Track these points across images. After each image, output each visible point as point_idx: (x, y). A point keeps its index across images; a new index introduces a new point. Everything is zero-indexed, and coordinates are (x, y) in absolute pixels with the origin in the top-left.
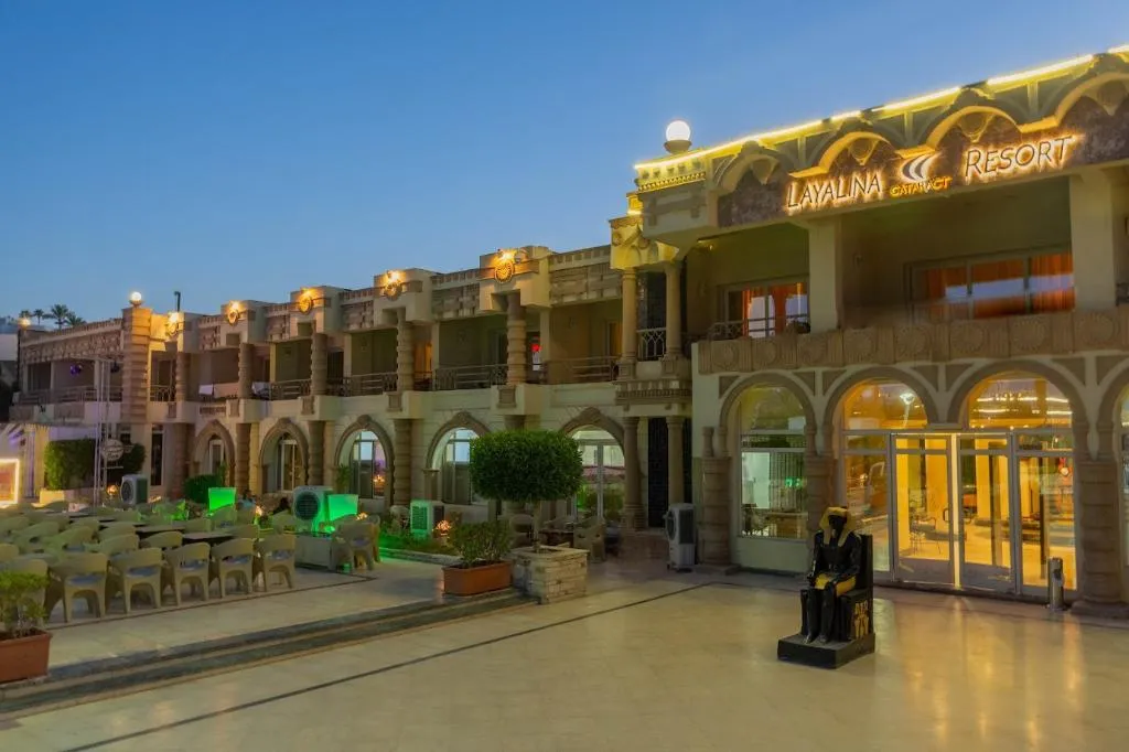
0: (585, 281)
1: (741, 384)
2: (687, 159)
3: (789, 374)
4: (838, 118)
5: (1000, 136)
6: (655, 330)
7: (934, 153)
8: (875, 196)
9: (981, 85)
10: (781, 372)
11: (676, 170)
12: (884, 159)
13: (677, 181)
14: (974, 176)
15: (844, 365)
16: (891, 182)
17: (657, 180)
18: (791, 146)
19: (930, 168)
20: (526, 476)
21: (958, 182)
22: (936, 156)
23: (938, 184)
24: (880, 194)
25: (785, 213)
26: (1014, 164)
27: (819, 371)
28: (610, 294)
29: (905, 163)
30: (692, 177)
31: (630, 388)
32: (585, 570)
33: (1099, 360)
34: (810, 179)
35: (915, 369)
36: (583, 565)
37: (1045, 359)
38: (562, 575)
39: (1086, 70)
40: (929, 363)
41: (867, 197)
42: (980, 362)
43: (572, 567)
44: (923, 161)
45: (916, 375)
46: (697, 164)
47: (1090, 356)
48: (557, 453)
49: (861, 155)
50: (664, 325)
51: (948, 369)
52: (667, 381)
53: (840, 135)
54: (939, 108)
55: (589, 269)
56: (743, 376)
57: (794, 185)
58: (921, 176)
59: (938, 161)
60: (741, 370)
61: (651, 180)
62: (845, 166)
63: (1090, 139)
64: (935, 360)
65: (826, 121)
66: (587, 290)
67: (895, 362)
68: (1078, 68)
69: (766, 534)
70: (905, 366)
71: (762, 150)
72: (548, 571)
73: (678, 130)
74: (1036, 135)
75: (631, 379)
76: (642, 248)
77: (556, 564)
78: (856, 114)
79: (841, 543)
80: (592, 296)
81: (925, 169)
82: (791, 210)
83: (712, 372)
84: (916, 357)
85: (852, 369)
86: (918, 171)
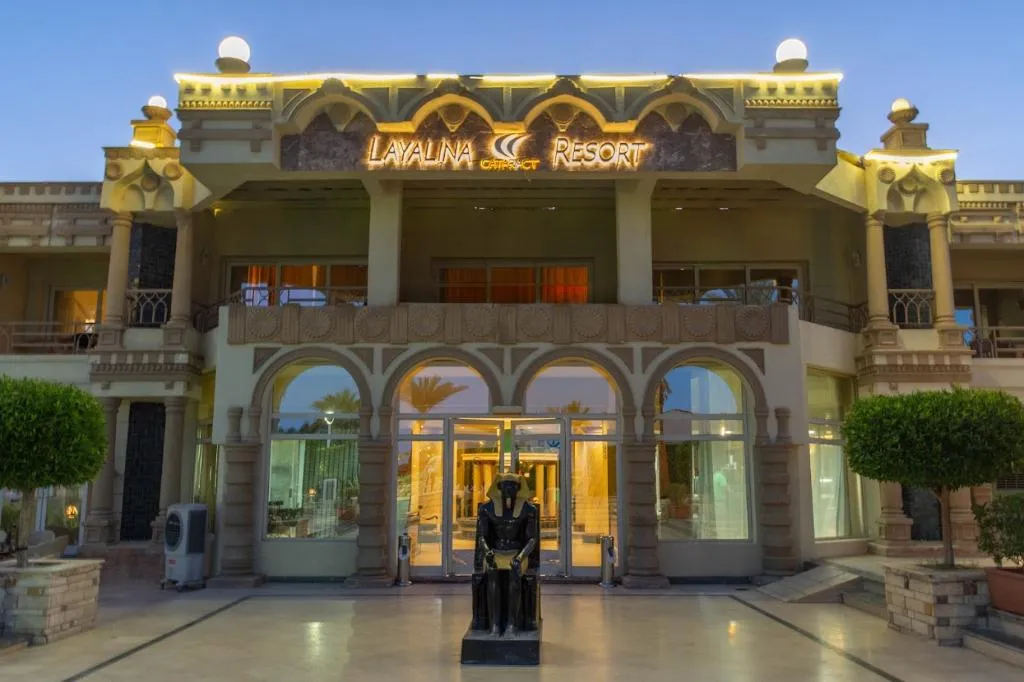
0: (48, 223)
1: (280, 358)
2: (251, 82)
3: (343, 350)
4: (435, 77)
5: (585, 130)
6: (155, 291)
7: (524, 134)
8: (464, 165)
9: (576, 78)
10: (334, 347)
11: (234, 90)
12: (474, 130)
13: (235, 103)
14: (561, 163)
15: (408, 342)
16: (481, 154)
17: (206, 99)
18: (380, 94)
19: (520, 148)
20: (30, 445)
21: (545, 165)
22: (525, 138)
23: (527, 165)
24: (470, 164)
25: (365, 167)
26: (597, 159)
27: (378, 348)
28: (87, 243)
29: (497, 138)
30: (253, 103)
31: (114, 359)
32: (96, 589)
33: (645, 350)
34: (397, 135)
35: (481, 350)
36: (95, 581)
37: (600, 347)
38: (68, 598)
39: (663, 87)
40: (496, 345)
41: (456, 164)
42: (544, 347)
43: (81, 584)
44: (517, 139)
45: (482, 357)
46: (263, 90)
47: (637, 347)
48: (81, 412)
49: (452, 120)
50: (170, 286)
51: (514, 351)
52: (169, 353)
53: (438, 93)
54: (536, 90)
55: (56, 209)
56: (285, 349)
57: (377, 139)
58: (511, 152)
59: (528, 143)
60: (284, 343)
61: (197, 96)
62: (432, 130)
63: (659, 149)
64: (502, 342)
65: (422, 78)
66: (50, 233)
67: (463, 342)
68: (656, 84)
69: (293, 535)
70: (471, 348)
71: (347, 91)
72: (51, 591)
73: (234, 47)
74: (616, 136)
75: (117, 347)
76: (149, 191)
77: (64, 580)
78: (454, 77)
79: (517, 514)
80: (58, 243)
81: (515, 147)
82: (372, 164)
83: (245, 342)
84: (483, 339)
85: (415, 348)
86: (510, 147)
